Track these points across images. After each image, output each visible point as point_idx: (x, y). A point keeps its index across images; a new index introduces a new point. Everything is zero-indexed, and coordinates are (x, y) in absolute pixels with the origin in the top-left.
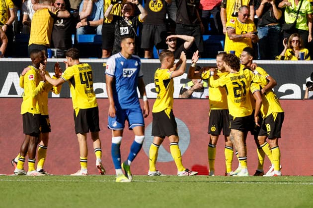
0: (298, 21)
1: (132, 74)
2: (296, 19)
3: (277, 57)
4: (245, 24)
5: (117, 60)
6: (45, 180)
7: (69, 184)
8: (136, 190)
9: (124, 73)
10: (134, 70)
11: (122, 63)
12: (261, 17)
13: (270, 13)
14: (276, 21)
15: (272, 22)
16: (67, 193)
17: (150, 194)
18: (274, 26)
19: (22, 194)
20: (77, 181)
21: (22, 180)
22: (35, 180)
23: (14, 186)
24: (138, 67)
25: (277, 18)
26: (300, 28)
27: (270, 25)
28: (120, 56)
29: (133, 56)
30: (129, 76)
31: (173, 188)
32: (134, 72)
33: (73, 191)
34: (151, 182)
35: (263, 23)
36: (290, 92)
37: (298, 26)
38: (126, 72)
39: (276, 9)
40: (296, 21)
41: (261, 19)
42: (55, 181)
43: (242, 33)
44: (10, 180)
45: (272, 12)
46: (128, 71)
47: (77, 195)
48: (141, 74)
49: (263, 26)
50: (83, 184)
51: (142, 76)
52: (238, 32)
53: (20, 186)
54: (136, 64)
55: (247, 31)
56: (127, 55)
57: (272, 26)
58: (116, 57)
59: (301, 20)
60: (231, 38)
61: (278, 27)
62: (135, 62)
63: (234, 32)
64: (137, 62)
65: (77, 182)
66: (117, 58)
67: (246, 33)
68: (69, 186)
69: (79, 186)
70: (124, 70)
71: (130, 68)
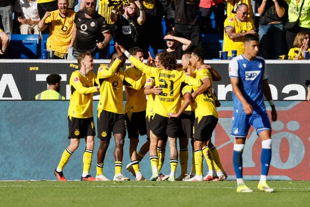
0: (300, 19)
1: (255, 77)
2: (299, 17)
3: (281, 56)
4: (243, 23)
5: (239, 62)
6: (41, 186)
7: (66, 190)
8: (134, 195)
9: (246, 76)
10: (258, 72)
11: (245, 66)
12: (263, 14)
13: (273, 10)
14: (279, 19)
15: (275, 21)
16: (63, 199)
17: (149, 200)
18: (277, 24)
19: (17, 200)
20: (74, 186)
21: (17, 186)
22: (30, 186)
23: (8, 192)
24: (263, 69)
25: (280, 16)
26: (302, 26)
27: (273, 23)
28: (243, 58)
29: (257, 57)
30: (252, 79)
31: (173, 193)
32: (257, 74)
33: (70, 196)
34: (150, 188)
35: (265, 21)
36: (294, 93)
37: (301, 24)
38: (249, 75)
39: (279, 7)
40: (298, 20)
41: (263, 18)
42: (51, 187)
43: (241, 32)
44: (5, 186)
45: (275, 9)
46: (251, 74)
47: (73, 202)
48: (266, 76)
49: (266, 24)
50: (80, 189)
51: (267, 79)
52: (238, 30)
53: (15, 192)
54: (261, 66)
55: (246, 30)
56: (250, 57)
57: (274, 24)
58: (238, 59)
59: (304, 18)
60: (231, 37)
61: (281, 25)
62: (259, 64)
63: (234, 31)
64: (261, 64)
65: (74, 188)
66: (240, 60)
67: (246, 31)
68: (66, 192)
69: (76, 192)
70: (246, 72)
71: (253, 70)
